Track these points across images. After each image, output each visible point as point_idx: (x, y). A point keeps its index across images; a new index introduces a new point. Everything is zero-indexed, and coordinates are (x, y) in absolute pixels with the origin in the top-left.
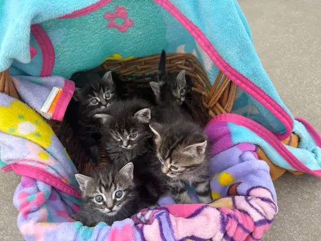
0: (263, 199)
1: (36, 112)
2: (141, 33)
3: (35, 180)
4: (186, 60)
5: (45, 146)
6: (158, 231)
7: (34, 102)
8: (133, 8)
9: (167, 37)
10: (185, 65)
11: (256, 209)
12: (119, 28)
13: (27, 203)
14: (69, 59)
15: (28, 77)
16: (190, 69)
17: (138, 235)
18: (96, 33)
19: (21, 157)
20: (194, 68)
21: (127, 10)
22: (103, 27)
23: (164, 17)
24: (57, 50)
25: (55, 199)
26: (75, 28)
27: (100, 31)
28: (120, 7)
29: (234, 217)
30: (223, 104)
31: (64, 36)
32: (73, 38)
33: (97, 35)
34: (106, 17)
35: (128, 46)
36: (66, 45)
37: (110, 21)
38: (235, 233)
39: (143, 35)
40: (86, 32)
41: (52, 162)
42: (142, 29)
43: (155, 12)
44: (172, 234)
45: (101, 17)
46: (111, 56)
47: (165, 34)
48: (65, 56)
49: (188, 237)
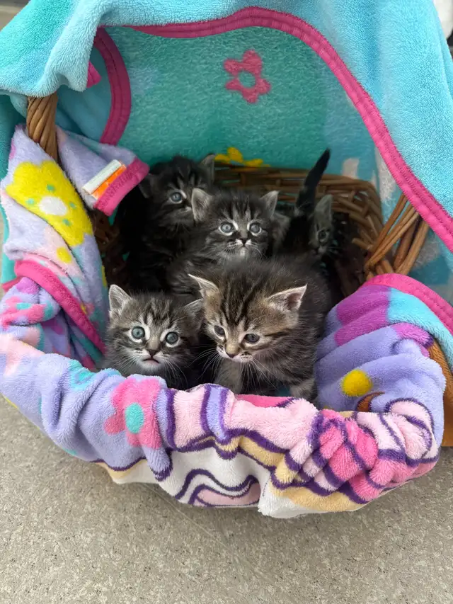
0: (410, 419)
1: (76, 190)
2: (280, 111)
3: (39, 287)
4: (357, 194)
5: (72, 245)
6: (200, 405)
7: (77, 174)
8: (273, 58)
9: (327, 132)
10: (354, 201)
11: (390, 429)
12: (245, 94)
13: (15, 311)
14: (152, 128)
15: (81, 137)
16: (360, 209)
17: (164, 399)
18: (206, 93)
19: (31, 247)
20: (366, 209)
21: (263, 60)
22: (219, 85)
23: (325, 88)
24: (137, 105)
25: (60, 332)
26: (172, 74)
27: (211, 92)
28: (252, 52)
29: (343, 426)
30: (395, 263)
31: (153, 82)
32: (165, 91)
33: (205, 97)
34: (227, 67)
35: (254, 134)
36: (153, 100)
37: (233, 78)
38: (335, 454)
39: (283, 117)
40: (189, 86)
41: (74, 270)
42: (284, 104)
43: (310, 75)
44: (220, 414)
45: (218, 65)
46: (225, 152)
47: (323, 124)
48: (147, 119)
49: (247, 430)
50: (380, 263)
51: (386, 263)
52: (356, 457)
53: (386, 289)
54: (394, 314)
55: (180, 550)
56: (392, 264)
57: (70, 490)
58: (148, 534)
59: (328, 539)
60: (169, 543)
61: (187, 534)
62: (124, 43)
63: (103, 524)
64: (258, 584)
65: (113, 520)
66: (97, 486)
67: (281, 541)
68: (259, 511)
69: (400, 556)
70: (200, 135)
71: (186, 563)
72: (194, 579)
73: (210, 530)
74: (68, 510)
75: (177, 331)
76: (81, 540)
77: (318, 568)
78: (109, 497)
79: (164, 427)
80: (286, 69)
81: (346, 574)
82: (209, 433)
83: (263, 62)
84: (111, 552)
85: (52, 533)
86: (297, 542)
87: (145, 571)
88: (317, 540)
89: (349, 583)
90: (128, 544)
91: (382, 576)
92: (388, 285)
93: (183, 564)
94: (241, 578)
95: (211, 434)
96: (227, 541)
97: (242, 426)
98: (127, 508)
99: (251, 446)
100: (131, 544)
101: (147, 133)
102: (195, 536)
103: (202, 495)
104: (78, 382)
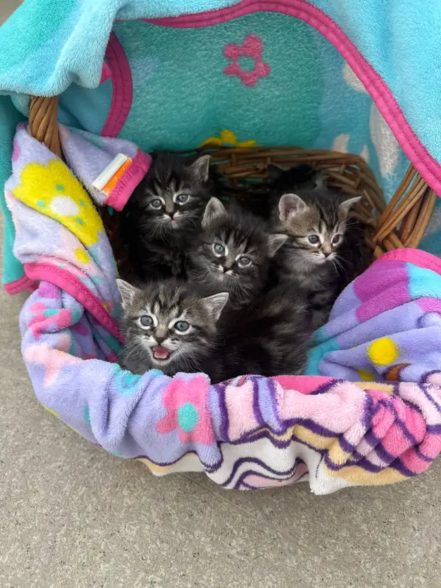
1: (84, 187)
2: (277, 93)
3: (61, 290)
4: (348, 167)
5: (89, 243)
6: (251, 399)
7: (84, 170)
8: (274, 41)
9: (323, 110)
10: (344, 174)
11: (436, 404)
12: (244, 78)
13: (43, 318)
14: (152, 117)
15: (82, 131)
16: (352, 183)
18: (205, 79)
19: (47, 250)
20: (358, 182)
21: (265, 43)
22: (218, 70)
23: (323, 68)
24: (138, 95)
25: (84, 333)
26: (172, 62)
27: (210, 78)
28: (253, 36)
29: (392, 406)
30: (403, 237)
31: (154, 71)
32: (165, 80)
33: (204, 83)
34: (226, 53)
35: (251, 116)
36: (153, 90)
37: (232, 63)
38: (388, 433)
39: (281, 99)
40: (189, 73)
41: (93, 270)
42: (282, 86)
43: (309, 56)
44: (273, 407)
45: (217, 51)
46: (218, 135)
47: (319, 104)
48: (146, 109)
49: (301, 419)
50: (387, 237)
51: (394, 237)
52: (407, 434)
53: (402, 264)
54: (415, 290)
55: (224, 532)
56: (400, 237)
57: (106, 485)
58: (190, 520)
59: (362, 504)
60: (213, 526)
61: (228, 516)
62: (126, 33)
63: (146, 516)
64: (304, 556)
65: (155, 510)
66: (133, 478)
67: (319, 512)
68: (312, 491)
69: (430, 513)
70: (197, 121)
71: (233, 544)
72: (243, 559)
73: (250, 510)
74: (108, 506)
75: (187, 320)
76: (126, 534)
77: (357, 533)
78: (146, 489)
79: (218, 422)
80: (287, 51)
81: (384, 536)
82: (264, 425)
83: (263, 46)
84: (158, 543)
85: (96, 531)
86: (334, 511)
87: (194, 556)
88: (351, 507)
89: (388, 544)
90: (173, 533)
91: (417, 534)
92: (405, 260)
93: (230, 545)
94: (287, 552)
95: (266, 425)
96: (267, 518)
97: (296, 416)
98: (166, 497)
99: (305, 433)
100: (176, 532)
101: (145, 123)
102: (237, 516)
103: (247, 480)
104: (125, 387)
